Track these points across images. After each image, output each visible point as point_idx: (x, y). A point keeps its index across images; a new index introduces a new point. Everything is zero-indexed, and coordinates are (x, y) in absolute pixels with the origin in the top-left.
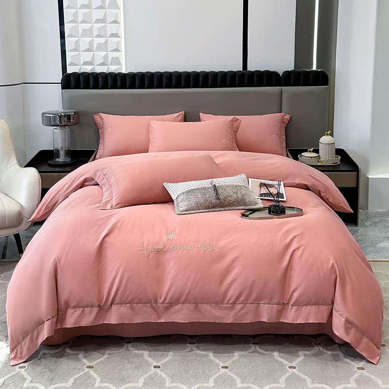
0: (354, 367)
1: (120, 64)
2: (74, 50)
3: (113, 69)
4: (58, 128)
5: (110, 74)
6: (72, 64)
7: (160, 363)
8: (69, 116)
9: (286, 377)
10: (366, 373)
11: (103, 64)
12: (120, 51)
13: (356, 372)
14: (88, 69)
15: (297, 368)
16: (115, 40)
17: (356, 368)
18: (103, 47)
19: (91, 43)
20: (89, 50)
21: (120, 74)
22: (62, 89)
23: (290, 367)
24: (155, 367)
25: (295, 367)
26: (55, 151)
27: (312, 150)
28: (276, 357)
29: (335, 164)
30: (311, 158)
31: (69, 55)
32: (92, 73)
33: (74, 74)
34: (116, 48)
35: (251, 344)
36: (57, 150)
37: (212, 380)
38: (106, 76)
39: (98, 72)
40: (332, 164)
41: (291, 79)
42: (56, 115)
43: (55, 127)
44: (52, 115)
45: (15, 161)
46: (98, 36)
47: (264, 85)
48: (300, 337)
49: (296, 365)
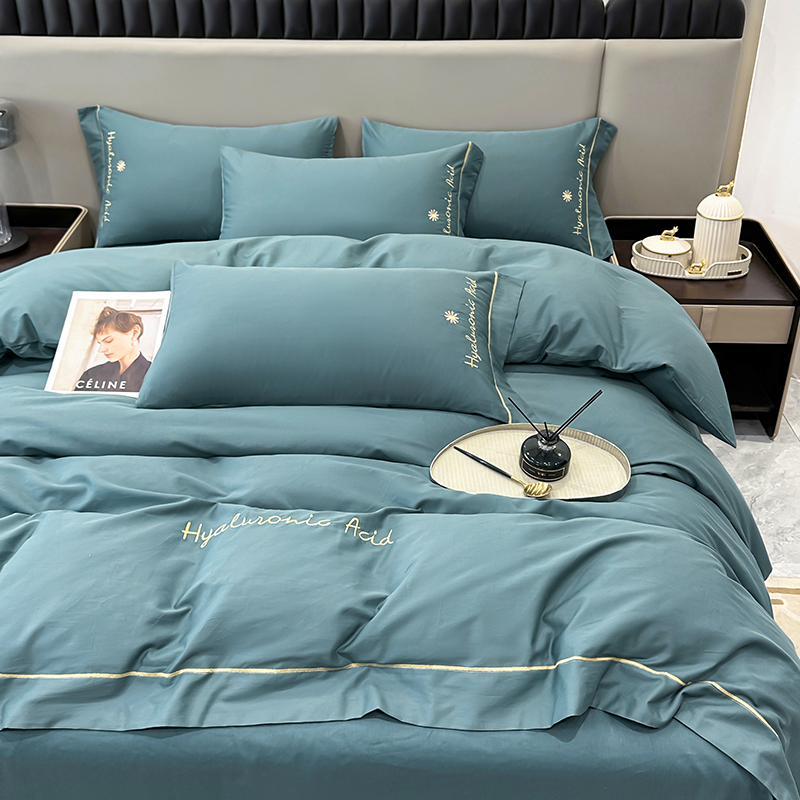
27: (673, 232)
29: (733, 277)
30: (670, 256)
40: (725, 277)
41: (635, 16)
47: (552, 35)
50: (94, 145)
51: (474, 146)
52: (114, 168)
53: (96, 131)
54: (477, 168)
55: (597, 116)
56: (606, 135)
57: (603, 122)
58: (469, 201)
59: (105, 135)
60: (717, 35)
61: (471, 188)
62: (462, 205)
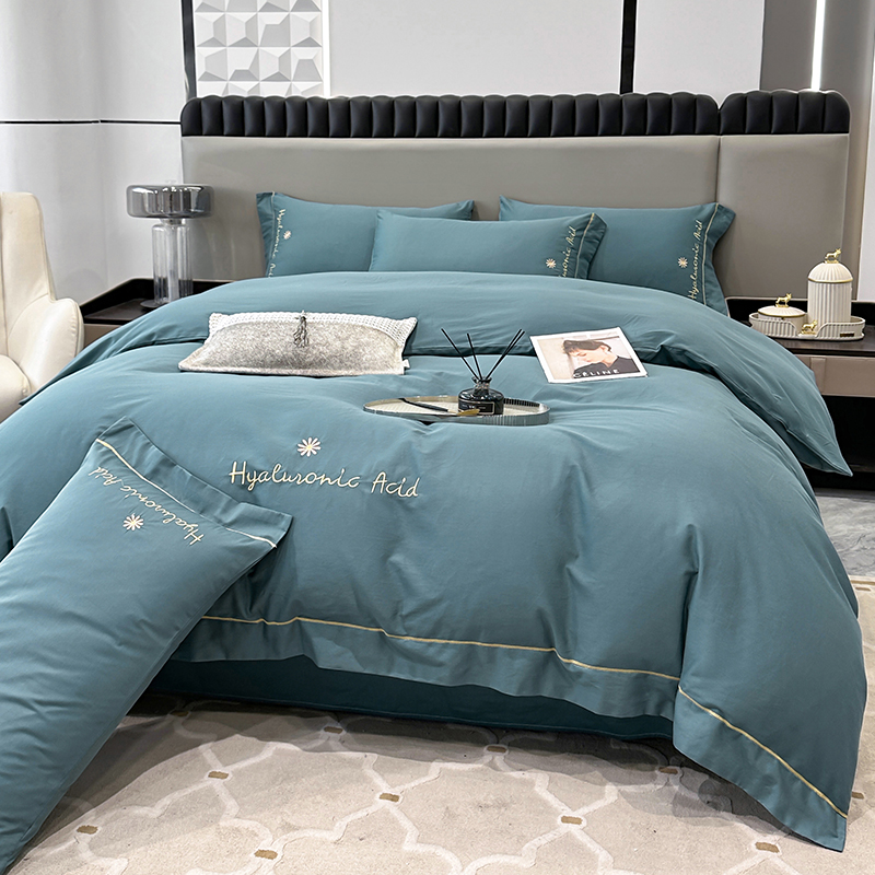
0: (750, 840)
1: (318, 78)
2: (213, 42)
3: (302, 89)
4: (165, 223)
5: (291, 99)
6: (208, 77)
7: (229, 767)
8: (187, 194)
9: (544, 842)
10: (778, 862)
11: (278, 77)
12: (317, 45)
13: (749, 855)
14: (243, 89)
15: (584, 824)
16: (308, 16)
17: (753, 844)
18: (279, 34)
19: (252, 24)
20: (245, 43)
21: (314, 101)
22: (183, 135)
23: (565, 820)
25: (578, 821)
26: (157, 281)
27: (786, 299)
28: (537, 789)
29: (847, 338)
30: (783, 318)
31: (200, 52)
32: (250, 99)
33: (210, 99)
34: (310, 38)
35: (485, 748)
36: (160, 280)
37: (341, 825)
38: (280, 106)
39: (265, 96)
40: (838, 338)
41: (746, 115)
42: (157, 192)
43: (158, 221)
44: (147, 191)
45: (46, 289)
46: (268, 7)
47: (672, 132)
48: (625, 747)
49: (584, 816)
50: (267, 224)
51: (597, 217)
52: (282, 237)
53: (269, 211)
54: (599, 236)
55: (716, 201)
56: (724, 219)
57: (720, 207)
58: (591, 263)
59: (277, 213)
60: (825, 130)
61: (593, 252)
62: (581, 264)
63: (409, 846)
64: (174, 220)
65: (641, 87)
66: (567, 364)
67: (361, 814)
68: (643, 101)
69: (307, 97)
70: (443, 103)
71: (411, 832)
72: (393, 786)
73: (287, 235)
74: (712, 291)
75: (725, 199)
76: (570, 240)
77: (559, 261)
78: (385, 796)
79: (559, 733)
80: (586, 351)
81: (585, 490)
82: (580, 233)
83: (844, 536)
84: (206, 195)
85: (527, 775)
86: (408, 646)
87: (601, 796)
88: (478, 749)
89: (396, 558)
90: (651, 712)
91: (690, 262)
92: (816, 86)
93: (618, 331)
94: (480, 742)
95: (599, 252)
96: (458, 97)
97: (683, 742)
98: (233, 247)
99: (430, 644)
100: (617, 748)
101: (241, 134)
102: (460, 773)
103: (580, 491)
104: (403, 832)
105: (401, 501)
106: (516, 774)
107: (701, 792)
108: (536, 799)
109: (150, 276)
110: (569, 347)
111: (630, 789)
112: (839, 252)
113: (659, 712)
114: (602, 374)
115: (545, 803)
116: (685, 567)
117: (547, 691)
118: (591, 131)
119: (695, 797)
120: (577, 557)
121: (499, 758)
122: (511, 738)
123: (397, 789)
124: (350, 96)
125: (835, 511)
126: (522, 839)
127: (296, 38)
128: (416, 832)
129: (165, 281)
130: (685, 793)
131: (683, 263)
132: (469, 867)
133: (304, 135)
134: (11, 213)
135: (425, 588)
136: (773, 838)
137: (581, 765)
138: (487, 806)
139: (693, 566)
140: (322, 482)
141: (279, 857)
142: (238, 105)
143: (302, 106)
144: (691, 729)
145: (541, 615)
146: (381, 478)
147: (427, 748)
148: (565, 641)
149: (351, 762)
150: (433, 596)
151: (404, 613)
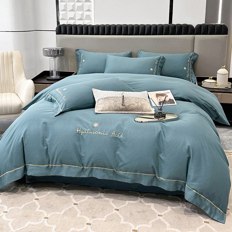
0: (203, 220)
1: (91, 19)
2: (64, 10)
3: (87, 22)
4: (53, 58)
5: (84, 25)
6: (62, 19)
7: (78, 202)
8: (58, 51)
9: (154, 221)
10: (209, 226)
11: (81, 19)
12: (91, 11)
13: (202, 224)
14: (72, 22)
15: (163, 216)
16: (88, 4)
17: (203, 222)
18: (81, 8)
19: (74, 6)
20: (72, 10)
21: (90, 25)
22: (56, 34)
23: (159, 215)
24: (75, 204)
25: (162, 216)
26: (50, 71)
27: (211, 78)
28: (152, 208)
29: (227, 88)
30: (210, 83)
31: (61, 13)
32: (74, 25)
33: (63, 25)
34: (89, 9)
35: (139, 197)
36: (51, 71)
37: (106, 217)
38: (81, 27)
39: (77, 24)
40: (225, 88)
41: (201, 30)
42: (50, 50)
43: (51, 57)
44: (48, 50)
45: (24, 76)
46: (78, 1)
47: (182, 34)
48: (172, 197)
49: (163, 214)
50: (78, 57)
51: (163, 57)
52: (82, 61)
53: (79, 54)
54: (164, 62)
55: (193, 52)
56: (196, 56)
57: (195, 53)
58: (161, 68)
59: (81, 55)
60: (222, 34)
61: (162, 66)
62: (159, 69)
63: (122, 222)
64: (55, 57)
65: (174, 22)
66: (157, 100)
67: (110, 214)
68: (175, 26)
69: (88, 25)
70: (123, 26)
71: (122, 219)
72: (117, 207)
73: (84, 61)
74: (192, 75)
75: (196, 51)
76: (156, 63)
77: (153, 69)
78: (115, 209)
79: (156, 194)
80: (161, 97)
81: (163, 136)
82: (159, 61)
83: (226, 139)
84: (63, 51)
85: (149, 204)
86: (121, 174)
87: (167, 209)
88: (137, 198)
89: (118, 153)
90: (179, 189)
91: (187, 68)
92: (219, 22)
93: (169, 91)
94: (137, 196)
95: (164, 66)
96: (127, 25)
97: (187, 197)
98: (69, 63)
99: (126, 173)
100: (171, 197)
101: (71, 34)
102: (133, 204)
103: (162, 137)
104: (120, 218)
105: (118, 139)
106: (147, 204)
107: (191, 208)
108: (151, 210)
109: (48, 70)
110: (157, 95)
111: (174, 208)
112: (225, 66)
113: (181, 190)
114: (166, 104)
115: (154, 211)
116: (187, 156)
117: (154, 185)
118: (161, 34)
119: (190, 210)
120: (161, 153)
121: (142, 200)
122: (145, 194)
123: (118, 207)
124: (99, 24)
125: (223, 132)
126: (149, 220)
127: (85, 9)
128: (124, 219)
129: (53, 71)
130: (187, 208)
131: (185, 68)
132: (137, 227)
133: (87, 34)
134: (15, 56)
135: (125, 160)
136: (208, 220)
137: (162, 202)
138: (140, 212)
139: (189, 155)
140: (99, 134)
141: (92, 225)
142: (71, 26)
143: (87, 27)
144: (189, 195)
145: (153, 167)
146: (114, 133)
147: (125, 197)
148: (158, 173)
149: (107, 200)
150: (126, 162)
151: (119, 166)
